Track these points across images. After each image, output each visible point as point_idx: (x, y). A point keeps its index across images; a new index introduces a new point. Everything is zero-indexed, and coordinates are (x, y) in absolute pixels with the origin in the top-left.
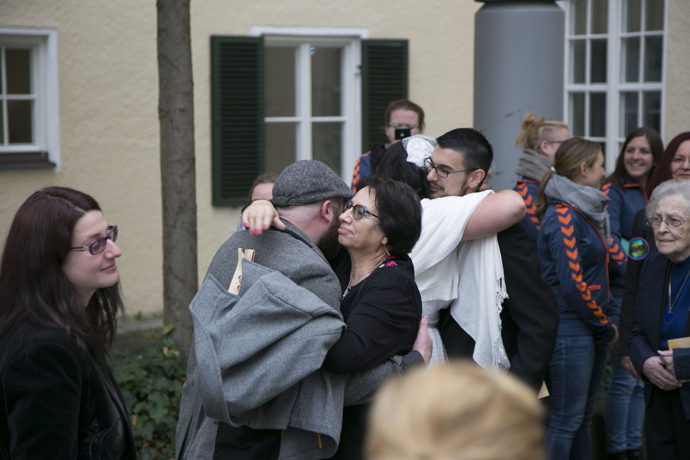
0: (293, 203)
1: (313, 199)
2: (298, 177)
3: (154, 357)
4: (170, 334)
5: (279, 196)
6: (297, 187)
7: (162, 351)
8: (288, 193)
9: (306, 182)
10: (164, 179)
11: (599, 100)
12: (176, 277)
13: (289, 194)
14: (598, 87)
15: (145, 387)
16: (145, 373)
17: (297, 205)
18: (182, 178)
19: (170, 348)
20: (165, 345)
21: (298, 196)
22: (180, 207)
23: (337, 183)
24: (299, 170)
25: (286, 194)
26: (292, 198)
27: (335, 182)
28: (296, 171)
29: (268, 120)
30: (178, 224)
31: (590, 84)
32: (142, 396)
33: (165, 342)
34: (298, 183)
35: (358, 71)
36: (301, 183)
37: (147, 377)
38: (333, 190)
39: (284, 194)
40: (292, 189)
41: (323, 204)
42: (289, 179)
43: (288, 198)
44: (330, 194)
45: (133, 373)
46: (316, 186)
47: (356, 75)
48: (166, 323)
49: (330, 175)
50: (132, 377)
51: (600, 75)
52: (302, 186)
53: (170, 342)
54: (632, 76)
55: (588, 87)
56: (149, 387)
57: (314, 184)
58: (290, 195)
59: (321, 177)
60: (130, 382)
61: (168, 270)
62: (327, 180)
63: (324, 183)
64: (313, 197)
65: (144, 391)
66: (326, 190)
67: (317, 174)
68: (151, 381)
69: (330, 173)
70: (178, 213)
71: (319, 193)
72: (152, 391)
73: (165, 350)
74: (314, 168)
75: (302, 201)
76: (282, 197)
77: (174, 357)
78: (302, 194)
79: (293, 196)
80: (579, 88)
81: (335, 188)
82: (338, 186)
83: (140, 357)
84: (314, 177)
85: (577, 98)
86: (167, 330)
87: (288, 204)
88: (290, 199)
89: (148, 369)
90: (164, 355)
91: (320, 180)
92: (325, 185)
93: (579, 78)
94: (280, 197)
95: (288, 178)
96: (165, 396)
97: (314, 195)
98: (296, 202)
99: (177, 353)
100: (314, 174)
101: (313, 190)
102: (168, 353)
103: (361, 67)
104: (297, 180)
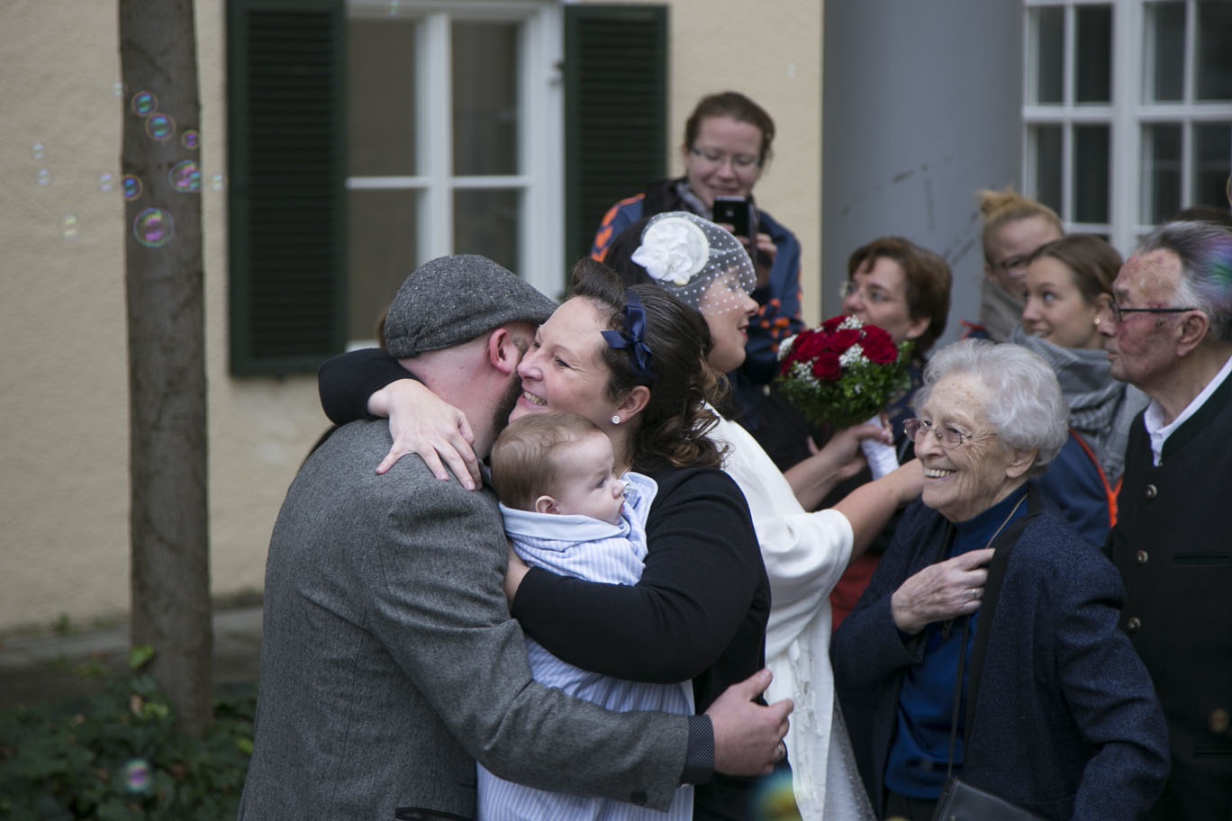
0: (428, 346)
1: (466, 332)
2: (428, 292)
3: (111, 720)
4: (146, 667)
5: (397, 337)
6: (428, 314)
7: (127, 706)
8: (413, 327)
9: (446, 301)
10: (134, 321)
11: (1095, 141)
12: (161, 539)
13: (414, 330)
14: (1092, 113)
15: (91, 787)
16: (89, 756)
17: (434, 350)
18: (174, 317)
19: (145, 699)
20: (134, 693)
21: (433, 331)
22: (170, 383)
23: (515, 294)
24: (431, 278)
25: (410, 332)
26: (422, 337)
27: (512, 292)
28: (424, 280)
29: (357, 183)
30: (166, 421)
31: (1075, 106)
32: (82, 807)
33: (136, 685)
34: (430, 304)
35: (555, 74)
36: (437, 303)
37: (95, 764)
38: (507, 308)
39: (406, 333)
40: (420, 318)
41: (489, 340)
42: (412, 301)
43: (413, 340)
44: (502, 317)
45: (62, 756)
46: (468, 305)
47: (553, 83)
48: (137, 641)
49: (499, 279)
50: (61, 765)
51: (1097, 85)
52: (439, 309)
53: (147, 684)
54: (1168, 87)
55: (1070, 112)
56: (100, 787)
57: (462, 301)
58: (418, 332)
59: (477, 285)
60: (55, 776)
61: (142, 523)
62: (492, 289)
63: (485, 297)
64: (464, 328)
65: (89, 796)
66: (491, 310)
67: (468, 280)
68: (103, 773)
69: (497, 274)
70: (166, 396)
71: (477, 319)
72: (106, 798)
73: (136, 704)
74: (461, 269)
75: (444, 340)
76: (402, 338)
77: (155, 719)
78: (442, 326)
79: (423, 332)
80: (1048, 113)
81: (511, 302)
82: (518, 298)
83: (79, 719)
84: (462, 287)
85: (1048, 135)
86: (139, 657)
87: (417, 350)
88: (418, 339)
89: (97, 746)
90: (132, 716)
91: (475, 292)
92: (488, 299)
93: (1051, 93)
94: (398, 340)
95: (411, 299)
96: (136, 808)
97: (466, 323)
98: (432, 344)
99: (163, 711)
100: (461, 281)
101: (463, 314)
102: (143, 710)
103: (563, 67)
104: (428, 299)
